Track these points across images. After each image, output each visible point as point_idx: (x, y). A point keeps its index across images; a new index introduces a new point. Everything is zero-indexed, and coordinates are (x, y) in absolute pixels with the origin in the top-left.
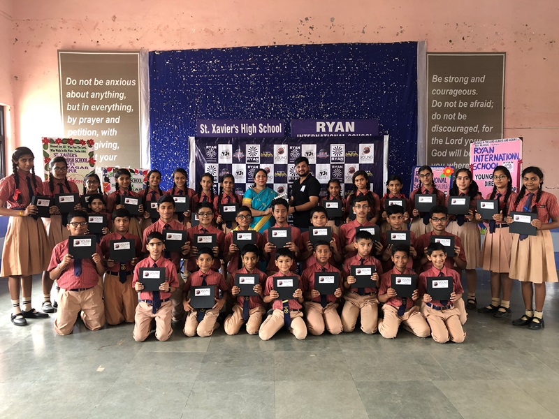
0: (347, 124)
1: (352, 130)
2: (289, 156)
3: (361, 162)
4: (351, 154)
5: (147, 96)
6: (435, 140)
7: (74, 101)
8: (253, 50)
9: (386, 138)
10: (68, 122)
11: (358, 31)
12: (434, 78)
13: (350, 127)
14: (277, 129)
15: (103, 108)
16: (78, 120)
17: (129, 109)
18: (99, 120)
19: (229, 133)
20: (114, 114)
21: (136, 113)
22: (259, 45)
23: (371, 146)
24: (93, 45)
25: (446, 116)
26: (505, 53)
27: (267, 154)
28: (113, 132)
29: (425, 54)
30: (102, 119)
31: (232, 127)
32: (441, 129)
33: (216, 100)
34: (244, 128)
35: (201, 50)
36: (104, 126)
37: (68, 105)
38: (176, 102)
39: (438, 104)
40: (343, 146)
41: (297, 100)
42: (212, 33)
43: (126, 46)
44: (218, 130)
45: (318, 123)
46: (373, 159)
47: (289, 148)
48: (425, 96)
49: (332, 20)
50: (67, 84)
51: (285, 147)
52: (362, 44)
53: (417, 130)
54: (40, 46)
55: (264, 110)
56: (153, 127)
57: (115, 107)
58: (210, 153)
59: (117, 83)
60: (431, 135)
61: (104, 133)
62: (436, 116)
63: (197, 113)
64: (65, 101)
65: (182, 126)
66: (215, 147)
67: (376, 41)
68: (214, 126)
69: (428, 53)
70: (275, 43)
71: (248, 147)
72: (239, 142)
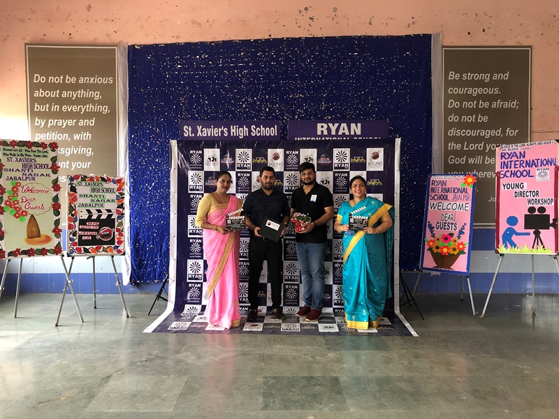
0: (353, 125)
1: (359, 132)
2: (286, 163)
3: (369, 169)
4: (357, 160)
5: (125, 94)
6: (451, 146)
7: (42, 101)
8: (246, 43)
9: (398, 141)
10: (36, 124)
11: (364, 23)
12: (450, 75)
13: (356, 129)
14: (272, 131)
15: (75, 108)
16: (47, 122)
17: (105, 110)
18: (71, 122)
19: (216, 135)
20: (88, 115)
21: (113, 115)
22: (252, 37)
23: (381, 151)
24: (65, 39)
25: (465, 118)
26: (531, 47)
27: (260, 160)
28: (87, 136)
29: (440, 48)
30: (74, 121)
31: (220, 130)
32: (459, 133)
33: (204, 100)
34: (234, 131)
35: (186, 43)
36: (77, 129)
37: (36, 106)
38: (159, 102)
39: (456, 105)
40: (347, 151)
41: (295, 99)
42: (200, 25)
43: (102, 39)
44: (204, 132)
45: (319, 125)
46: (382, 166)
47: (285, 152)
48: (440, 95)
49: (335, 9)
50: (35, 81)
51: (280, 151)
52: (368, 36)
53: (432, 134)
54: (6, 39)
55: (257, 111)
56: (132, 130)
57: (89, 107)
58: (195, 159)
59: (92, 81)
60: (448, 139)
61: (76, 137)
62: (453, 118)
63: (181, 114)
64: (33, 100)
65: (164, 129)
66: (201, 152)
67: (384, 34)
68: (199, 128)
69: (443, 47)
70: (270, 36)
71: (238, 151)
72: (228, 146)
